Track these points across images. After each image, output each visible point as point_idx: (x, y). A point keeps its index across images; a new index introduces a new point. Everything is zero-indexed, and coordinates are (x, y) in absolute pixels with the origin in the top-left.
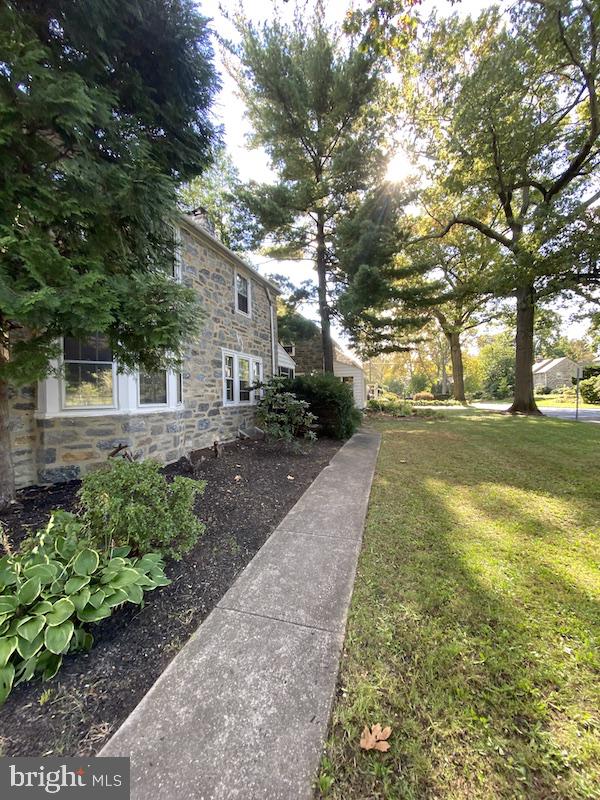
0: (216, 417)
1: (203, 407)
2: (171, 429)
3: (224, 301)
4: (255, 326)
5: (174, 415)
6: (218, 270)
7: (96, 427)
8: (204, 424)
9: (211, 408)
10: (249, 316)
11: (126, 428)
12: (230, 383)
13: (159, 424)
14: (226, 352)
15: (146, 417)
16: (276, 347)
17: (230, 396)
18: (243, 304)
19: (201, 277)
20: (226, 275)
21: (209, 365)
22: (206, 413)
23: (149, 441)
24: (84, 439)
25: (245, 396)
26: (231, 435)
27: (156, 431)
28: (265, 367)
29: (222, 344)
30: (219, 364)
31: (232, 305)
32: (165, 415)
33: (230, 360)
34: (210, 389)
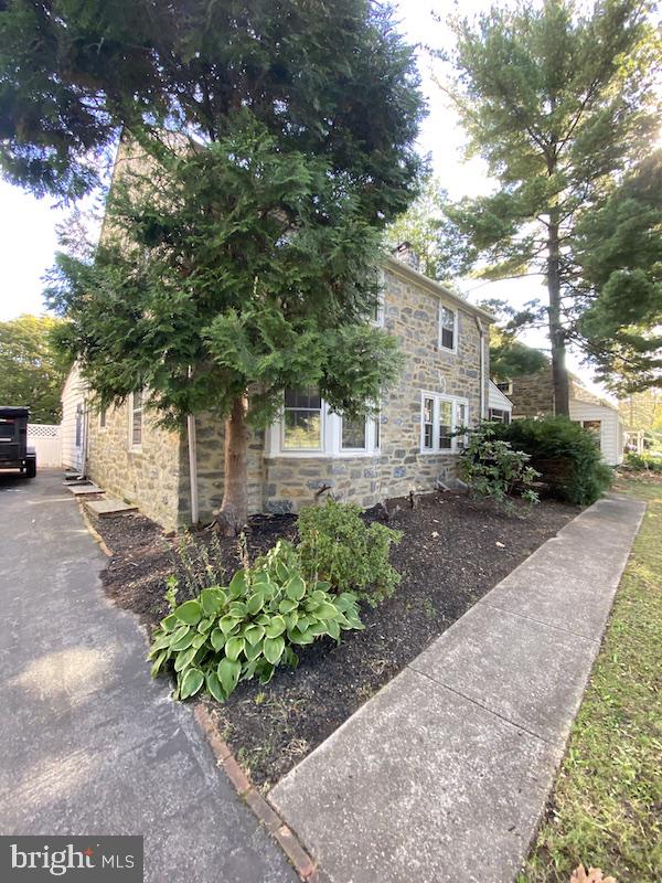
0: (413, 465)
1: (399, 454)
2: (368, 474)
3: (426, 339)
4: (461, 363)
5: (371, 460)
6: (421, 307)
7: (306, 467)
8: (400, 472)
9: (408, 455)
10: (455, 352)
11: (330, 470)
12: (429, 428)
13: (358, 469)
14: (425, 394)
15: (347, 460)
16: (487, 386)
17: (428, 443)
18: (448, 339)
19: (403, 317)
20: (431, 310)
21: (407, 409)
22: (403, 460)
23: (348, 484)
24: (297, 477)
25: (445, 443)
26: (428, 485)
27: (355, 475)
28: (471, 409)
29: (421, 386)
30: (417, 408)
31: (435, 342)
32: (362, 459)
33: (430, 403)
34: (407, 435)
